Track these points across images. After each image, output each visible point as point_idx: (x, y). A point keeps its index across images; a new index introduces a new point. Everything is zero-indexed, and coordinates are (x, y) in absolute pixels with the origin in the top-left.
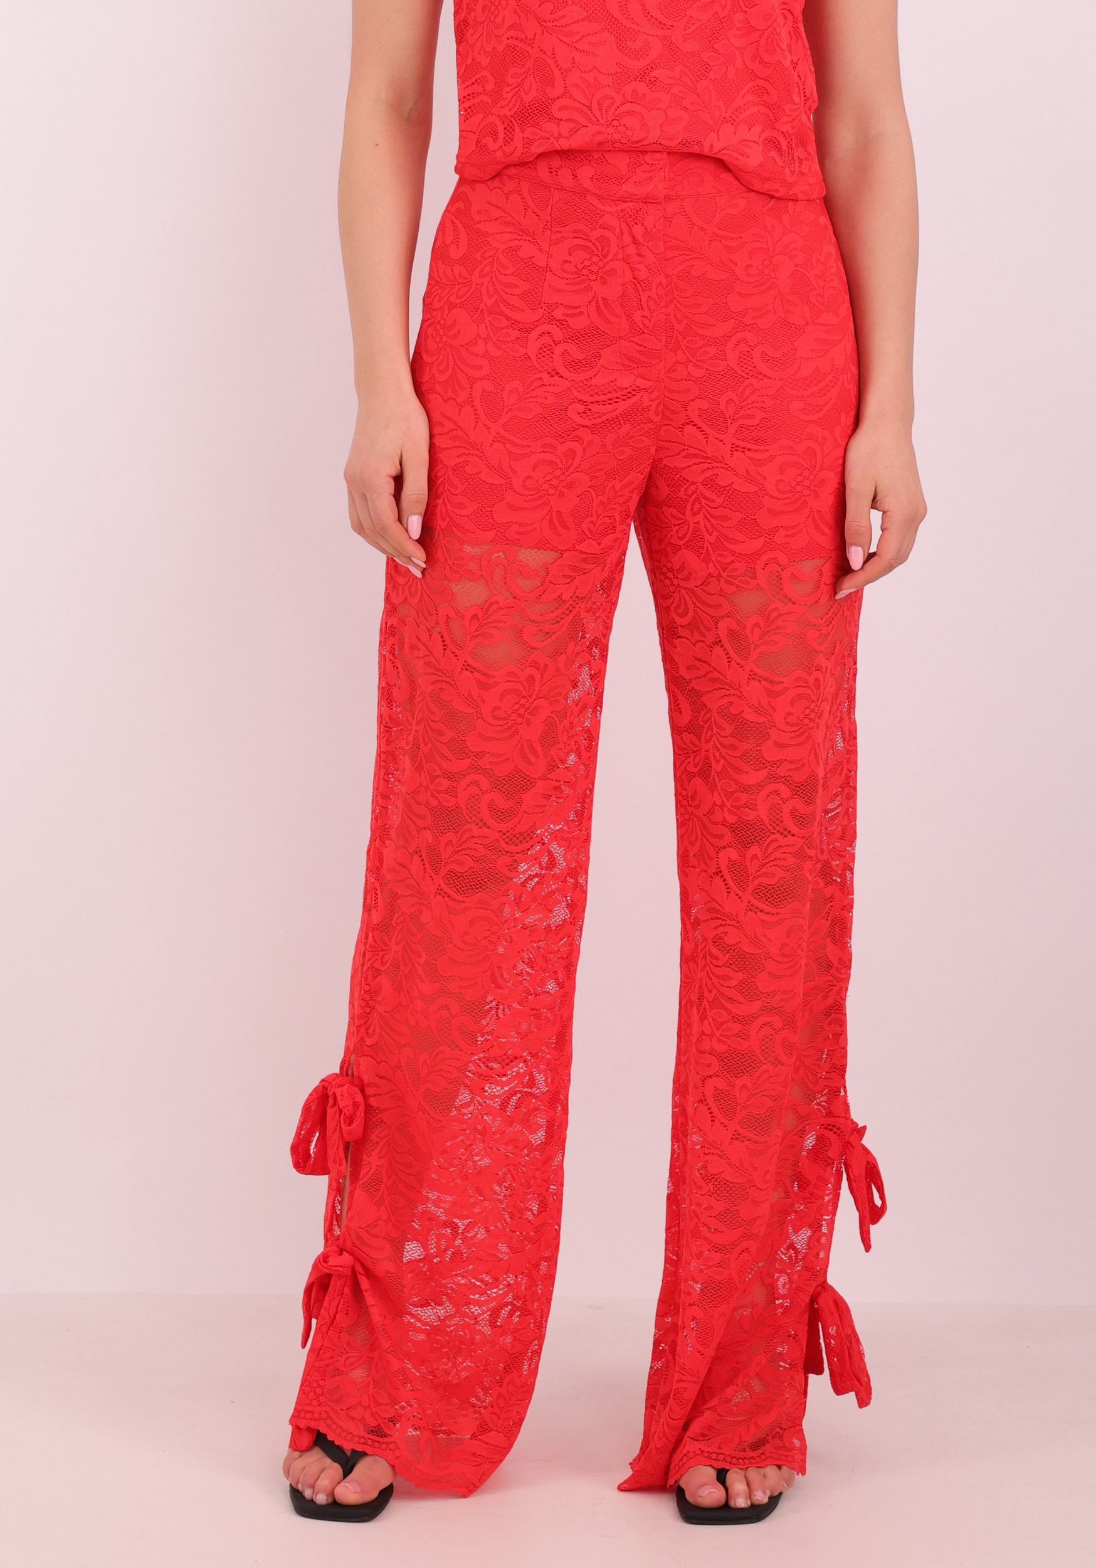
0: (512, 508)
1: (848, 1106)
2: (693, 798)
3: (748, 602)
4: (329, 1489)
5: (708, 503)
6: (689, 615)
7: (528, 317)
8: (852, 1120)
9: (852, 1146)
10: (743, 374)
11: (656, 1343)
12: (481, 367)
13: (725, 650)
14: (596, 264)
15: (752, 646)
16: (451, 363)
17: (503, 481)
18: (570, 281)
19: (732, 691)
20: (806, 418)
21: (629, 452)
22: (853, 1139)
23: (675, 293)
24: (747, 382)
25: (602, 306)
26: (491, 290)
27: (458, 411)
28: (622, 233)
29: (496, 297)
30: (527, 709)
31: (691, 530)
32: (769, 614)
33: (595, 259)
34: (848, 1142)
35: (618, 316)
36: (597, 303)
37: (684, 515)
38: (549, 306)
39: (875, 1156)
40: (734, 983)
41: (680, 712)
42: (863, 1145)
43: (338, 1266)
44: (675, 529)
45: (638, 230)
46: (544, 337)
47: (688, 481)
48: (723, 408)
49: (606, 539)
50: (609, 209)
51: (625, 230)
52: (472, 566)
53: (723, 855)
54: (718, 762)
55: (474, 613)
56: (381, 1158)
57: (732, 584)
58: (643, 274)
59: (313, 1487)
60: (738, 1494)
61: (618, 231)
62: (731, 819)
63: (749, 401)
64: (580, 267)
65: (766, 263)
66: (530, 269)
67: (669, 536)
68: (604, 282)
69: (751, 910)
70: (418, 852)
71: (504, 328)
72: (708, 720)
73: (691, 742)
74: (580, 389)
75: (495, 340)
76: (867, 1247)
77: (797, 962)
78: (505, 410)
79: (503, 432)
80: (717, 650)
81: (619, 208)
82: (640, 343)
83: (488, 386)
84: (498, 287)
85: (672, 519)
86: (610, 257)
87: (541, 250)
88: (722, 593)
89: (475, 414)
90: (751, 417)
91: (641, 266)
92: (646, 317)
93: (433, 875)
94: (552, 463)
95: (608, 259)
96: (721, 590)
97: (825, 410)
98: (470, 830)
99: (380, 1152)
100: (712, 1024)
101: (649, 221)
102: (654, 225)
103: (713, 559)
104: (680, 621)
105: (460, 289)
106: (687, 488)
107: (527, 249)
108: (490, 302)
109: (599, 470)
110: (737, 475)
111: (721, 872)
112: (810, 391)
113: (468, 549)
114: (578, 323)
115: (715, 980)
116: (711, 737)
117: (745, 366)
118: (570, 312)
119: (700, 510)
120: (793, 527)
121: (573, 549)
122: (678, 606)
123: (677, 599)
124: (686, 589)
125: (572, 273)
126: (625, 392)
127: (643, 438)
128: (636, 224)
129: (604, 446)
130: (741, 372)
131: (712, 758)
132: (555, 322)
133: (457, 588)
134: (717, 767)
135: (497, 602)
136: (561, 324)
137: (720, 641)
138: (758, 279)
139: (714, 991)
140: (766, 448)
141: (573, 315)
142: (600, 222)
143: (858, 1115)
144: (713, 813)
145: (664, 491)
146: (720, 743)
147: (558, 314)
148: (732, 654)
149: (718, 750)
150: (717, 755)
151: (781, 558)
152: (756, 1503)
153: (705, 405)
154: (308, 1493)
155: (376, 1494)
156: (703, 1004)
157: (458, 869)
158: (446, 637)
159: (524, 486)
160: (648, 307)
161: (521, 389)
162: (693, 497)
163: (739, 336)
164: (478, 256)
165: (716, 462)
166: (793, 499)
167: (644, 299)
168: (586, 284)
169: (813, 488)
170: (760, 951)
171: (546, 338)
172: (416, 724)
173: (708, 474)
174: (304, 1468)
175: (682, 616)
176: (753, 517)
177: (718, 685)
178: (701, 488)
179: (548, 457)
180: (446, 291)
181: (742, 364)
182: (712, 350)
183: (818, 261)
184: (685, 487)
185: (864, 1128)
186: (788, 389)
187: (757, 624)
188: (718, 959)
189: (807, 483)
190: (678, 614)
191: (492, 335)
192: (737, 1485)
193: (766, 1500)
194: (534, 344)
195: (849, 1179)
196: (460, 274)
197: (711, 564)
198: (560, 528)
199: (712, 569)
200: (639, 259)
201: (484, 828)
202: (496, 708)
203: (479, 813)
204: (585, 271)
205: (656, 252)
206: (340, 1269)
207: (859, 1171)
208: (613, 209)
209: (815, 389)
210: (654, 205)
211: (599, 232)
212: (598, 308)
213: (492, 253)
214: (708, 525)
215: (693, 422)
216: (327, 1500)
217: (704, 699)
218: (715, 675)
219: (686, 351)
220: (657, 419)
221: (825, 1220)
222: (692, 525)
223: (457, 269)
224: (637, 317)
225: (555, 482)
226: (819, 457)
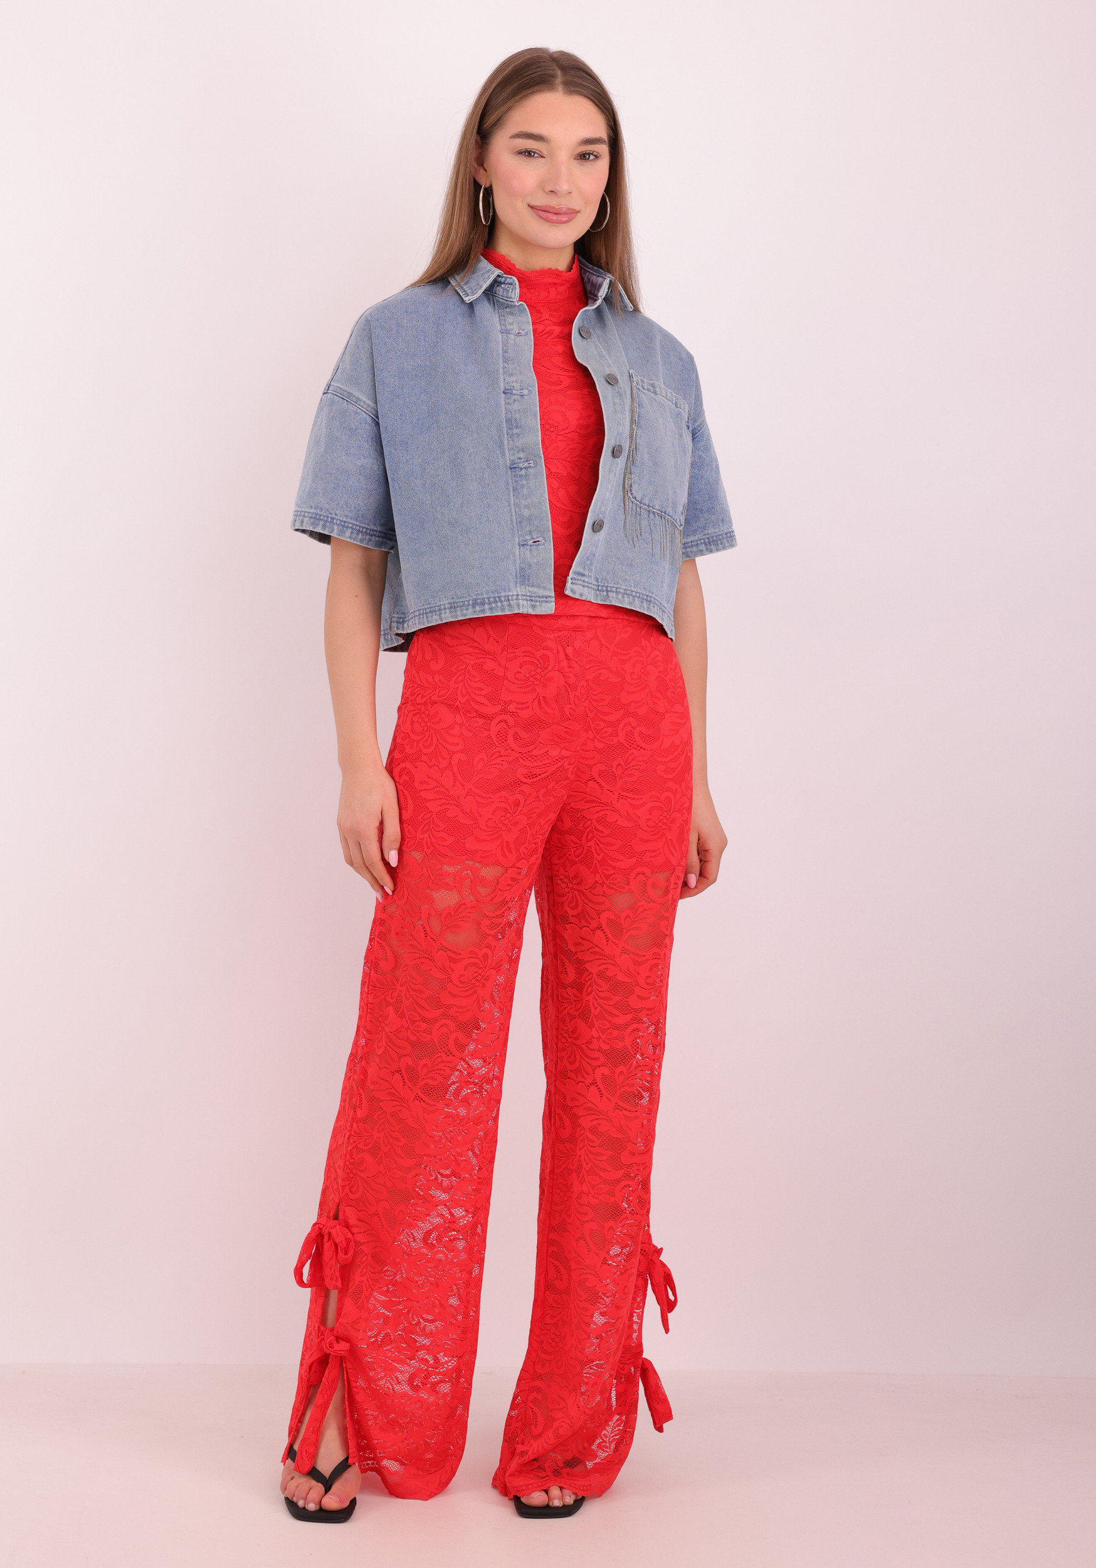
0: (479, 840)
1: (651, 1236)
2: (574, 1032)
3: (622, 901)
4: (317, 1500)
5: (598, 833)
6: (579, 908)
7: (489, 709)
8: (653, 1245)
9: (654, 1263)
10: (628, 746)
11: (515, 1398)
12: (458, 744)
13: (604, 933)
14: (539, 674)
15: (625, 931)
16: (435, 741)
17: (473, 822)
18: (520, 686)
19: (608, 961)
20: (667, 776)
21: (552, 799)
22: (654, 1258)
23: (590, 692)
24: (630, 752)
25: (543, 703)
26: (464, 692)
27: (440, 774)
28: (558, 652)
29: (467, 697)
30: (483, 977)
31: (585, 851)
32: (637, 910)
33: (539, 670)
34: (651, 1260)
35: (553, 709)
36: (539, 700)
37: (580, 841)
38: (505, 703)
39: (669, 1267)
40: (605, 1158)
41: (566, 974)
42: (661, 1261)
43: (341, 1351)
44: (572, 850)
45: (569, 650)
46: (502, 724)
47: (586, 818)
48: (614, 770)
49: (532, 859)
50: (548, 636)
51: (561, 650)
52: (449, 880)
53: (598, 1072)
54: (596, 1008)
55: (448, 912)
56: (361, 1276)
57: (612, 888)
58: (572, 680)
59: (305, 1499)
60: (554, 1498)
61: (555, 651)
62: (605, 1047)
63: (631, 765)
64: (527, 676)
65: (643, 671)
66: (492, 678)
67: (568, 854)
68: (545, 686)
69: (617, 1108)
70: (399, 1071)
71: (473, 717)
72: (589, 980)
73: (574, 994)
74: (524, 758)
75: (467, 725)
76: (667, 1330)
77: (648, 1144)
78: (475, 773)
79: (473, 789)
80: (599, 933)
81: (556, 635)
82: (567, 726)
83: (464, 757)
84: (469, 689)
85: (571, 843)
86: (550, 668)
87: (500, 665)
88: (604, 895)
89: (454, 776)
90: (631, 775)
91: (571, 675)
92: (573, 709)
93: (411, 1086)
94: (506, 810)
95: (547, 671)
96: (604, 892)
97: (677, 771)
98: (441, 1057)
99: (361, 1272)
100: (589, 1185)
101: (577, 644)
102: (581, 646)
103: (600, 871)
104: (571, 912)
105: (440, 691)
106: (585, 823)
107: (489, 665)
108: (463, 700)
109: (534, 813)
110: (620, 815)
111: (596, 1083)
112: (669, 758)
113: (446, 868)
114: (525, 714)
115: (590, 1156)
116: (592, 991)
117: (629, 741)
118: (520, 706)
119: (592, 838)
120: (654, 851)
121: (513, 866)
122: (571, 902)
123: (570, 897)
124: (578, 890)
125: (523, 680)
126: (554, 760)
127: (562, 789)
128: (568, 646)
129: (538, 797)
130: (626, 745)
131: (591, 1006)
132: (509, 713)
133: (436, 895)
134: (595, 1012)
135: (465, 904)
136: (513, 714)
137: (601, 927)
138: (638, 681)
139: (590, 1164)
140: (641, 797)
141: (522, 709)
142: (543, 645)
143: (657, 1241)
144: (591, 1043)
145: (568, 824)
146: (598, 996)
147: (512, 708)
148: (609, 935)
149: (596, 1000)
150: (595, 1003)
151: (647, 871)
152: (566, 1504)
153: (603, 767)
154: (301, 1503)
155: (348, 1503)
156: (582, 1172)
157: (431, 1082)
158: (427, 928)
159: (487, 826)
160: (574, 701)
161: (485, 759)
162: (588, 829)
163: (626, 720)
164: (453, 669)
165: (607, 806)
166: (656, 832)
167: (572, 697)
168: (531, 688)
169: (668, 824)
170: (624, 1136)
171: (503, 724)
172: (400, 986)
173: (600, 814)
174: (298, 1486)
175: (573, 908)
176: (630, 844)
177: (597, 957)
178: (594, 822)
179: (503, 805)
180: (428, 692)
181: (627, 739)
182: (609, 730)
183: (671, 669)
184: (583, 822)
185: (662, 1249)
186: (656, 757)
187: (628, 916)
188: (593, 1142)
189: (665, 821)
190: (570, 907)
191: (465, 722)
192: (555, 1491)
193: (572, 1502)
194: (494, 727)
195: (652, 1284)
196: (440, 680)
197: (598, 874)
198: (507, 853)
199: (598, 878)
200: (570, 670)
201: (451, 1056)
202: (461, 975)
203: (447, 1045)
204: (531, 679)
205: (581, 664)
206: (342, 1352)
207: (660, 1279)
208: (552, 636)
209: (672, 757)
210: (580, 633)
211: (542, 652)
212: (539, 703)
213: (463, 667)
214: (598, 848)
215: (594, 779)
216: (316, 1507)
217: (587, 965)
218: (597, 949)
219: (594, 731)
220: (572, 777)
221: (636, 1312)
222: (586, 848)
223: (437, 677)
224: (567, 709)
225: (506, 822)
226: (673, 802)
